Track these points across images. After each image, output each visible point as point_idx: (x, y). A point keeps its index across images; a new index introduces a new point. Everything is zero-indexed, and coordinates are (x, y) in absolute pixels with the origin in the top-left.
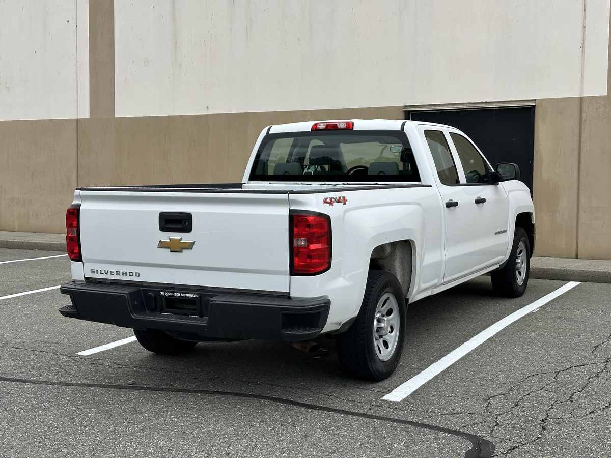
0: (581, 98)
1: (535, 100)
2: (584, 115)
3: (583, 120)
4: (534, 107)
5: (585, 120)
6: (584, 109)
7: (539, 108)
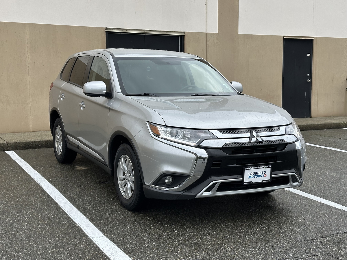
0: (206, 34)
1: (184, 32)
2: (208, 43)
3: (208, 46)
4: (184, 36)
5: (209, 46)
6: (208, 40)
7: (187, 37)
